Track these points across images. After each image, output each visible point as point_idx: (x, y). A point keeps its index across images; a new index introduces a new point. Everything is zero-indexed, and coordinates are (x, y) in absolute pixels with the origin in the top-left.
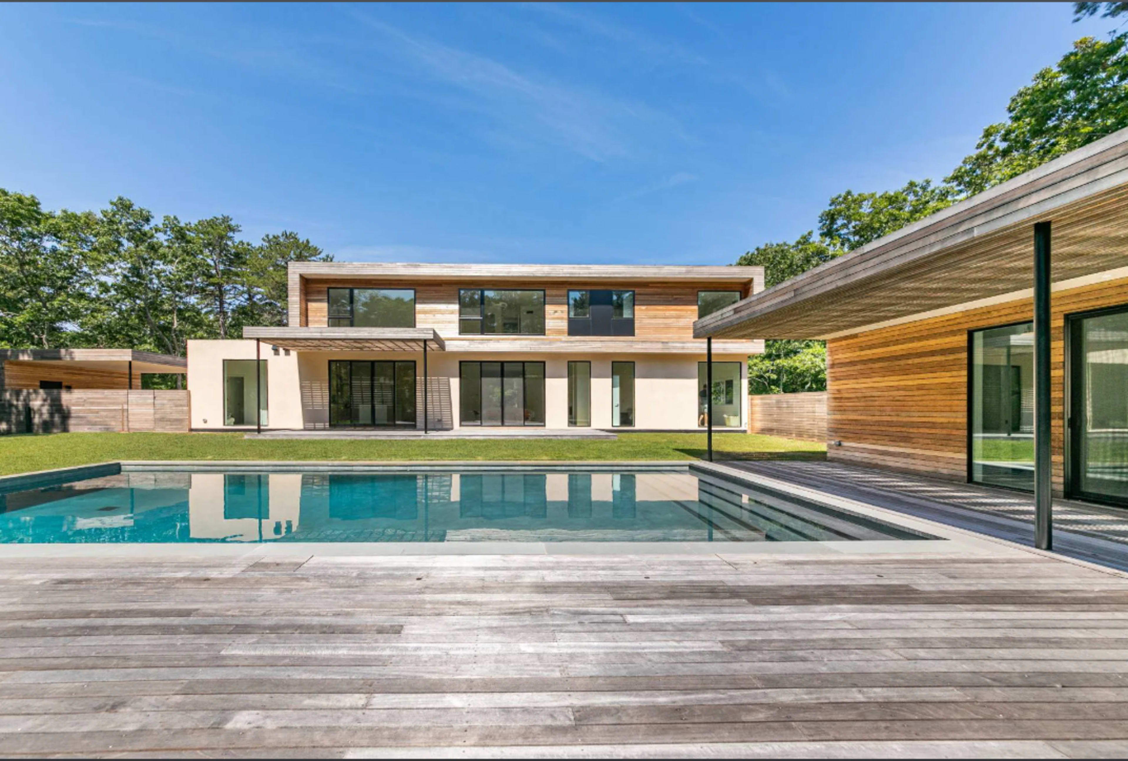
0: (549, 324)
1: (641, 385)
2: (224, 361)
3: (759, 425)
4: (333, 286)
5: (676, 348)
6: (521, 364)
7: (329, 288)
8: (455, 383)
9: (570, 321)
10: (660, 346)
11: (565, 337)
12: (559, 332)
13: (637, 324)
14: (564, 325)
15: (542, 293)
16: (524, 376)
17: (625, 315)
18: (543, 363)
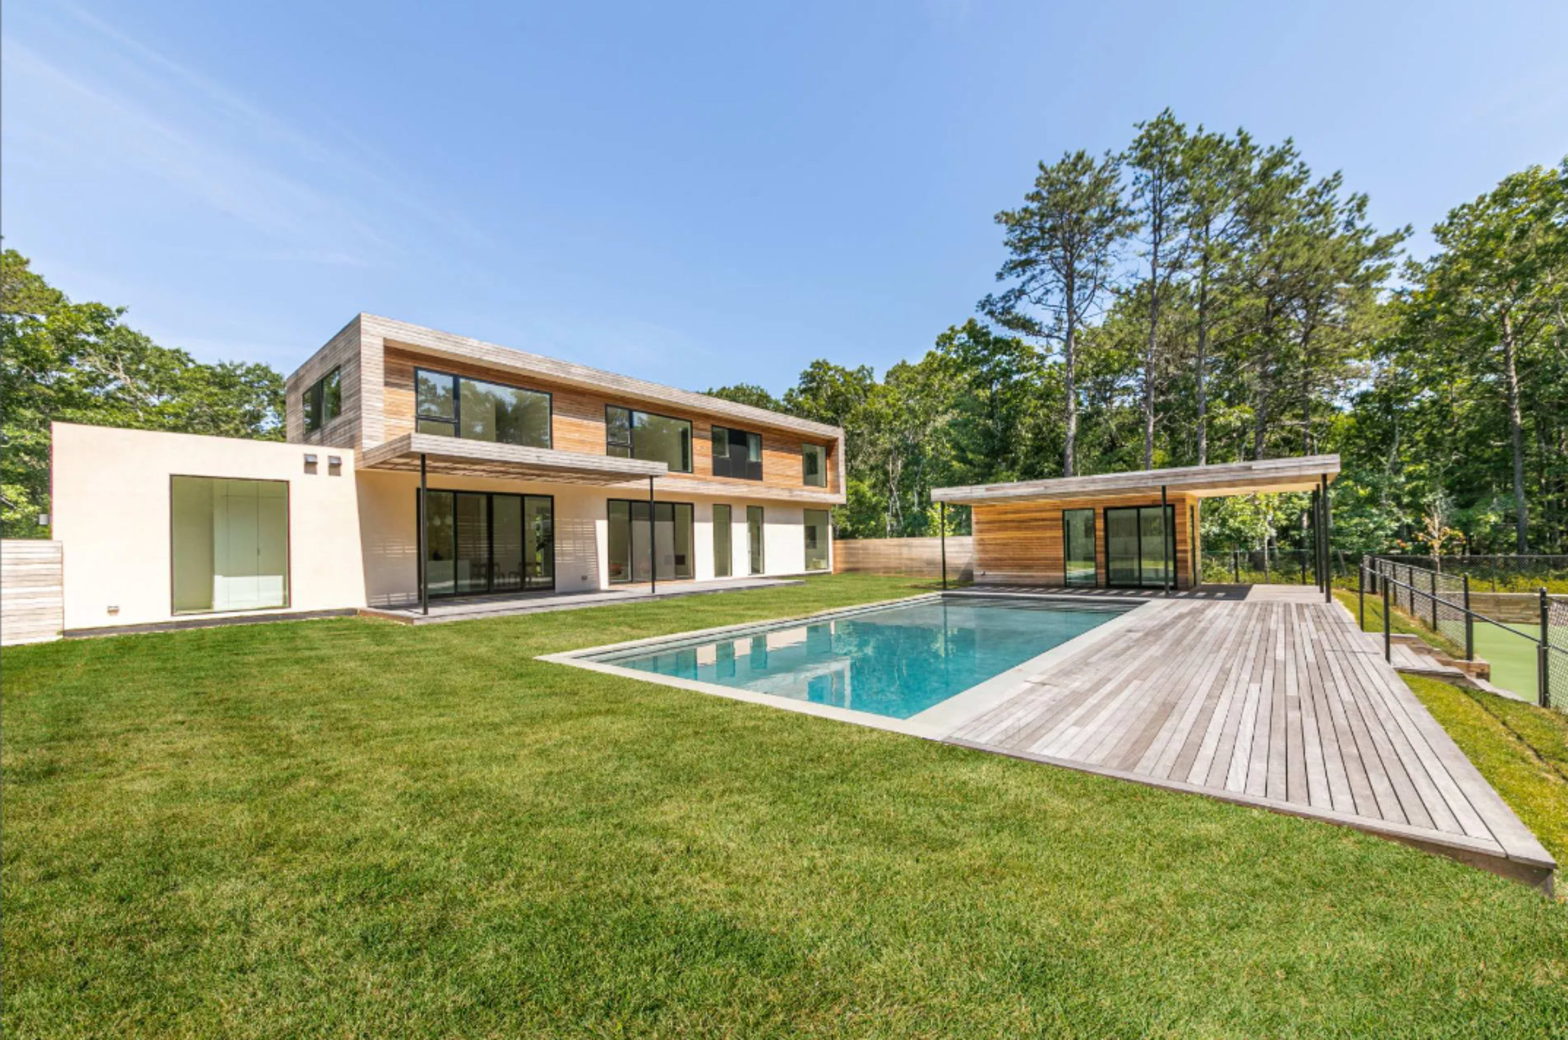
0: (696, 460)
1: (769, 530)
2: (172, 476)
3: (841, 566)
5: (791, 495)
6: (672, 507)
7: (417, 368)
8: (602, 527)
9: (715, 460)
11: (710, 477)
12: (703, 470)
13: (765, 470)
14: (708, 463)
15: (688, 423)
16: (673, 519)
17: (753, 458)
18: (692, 505)
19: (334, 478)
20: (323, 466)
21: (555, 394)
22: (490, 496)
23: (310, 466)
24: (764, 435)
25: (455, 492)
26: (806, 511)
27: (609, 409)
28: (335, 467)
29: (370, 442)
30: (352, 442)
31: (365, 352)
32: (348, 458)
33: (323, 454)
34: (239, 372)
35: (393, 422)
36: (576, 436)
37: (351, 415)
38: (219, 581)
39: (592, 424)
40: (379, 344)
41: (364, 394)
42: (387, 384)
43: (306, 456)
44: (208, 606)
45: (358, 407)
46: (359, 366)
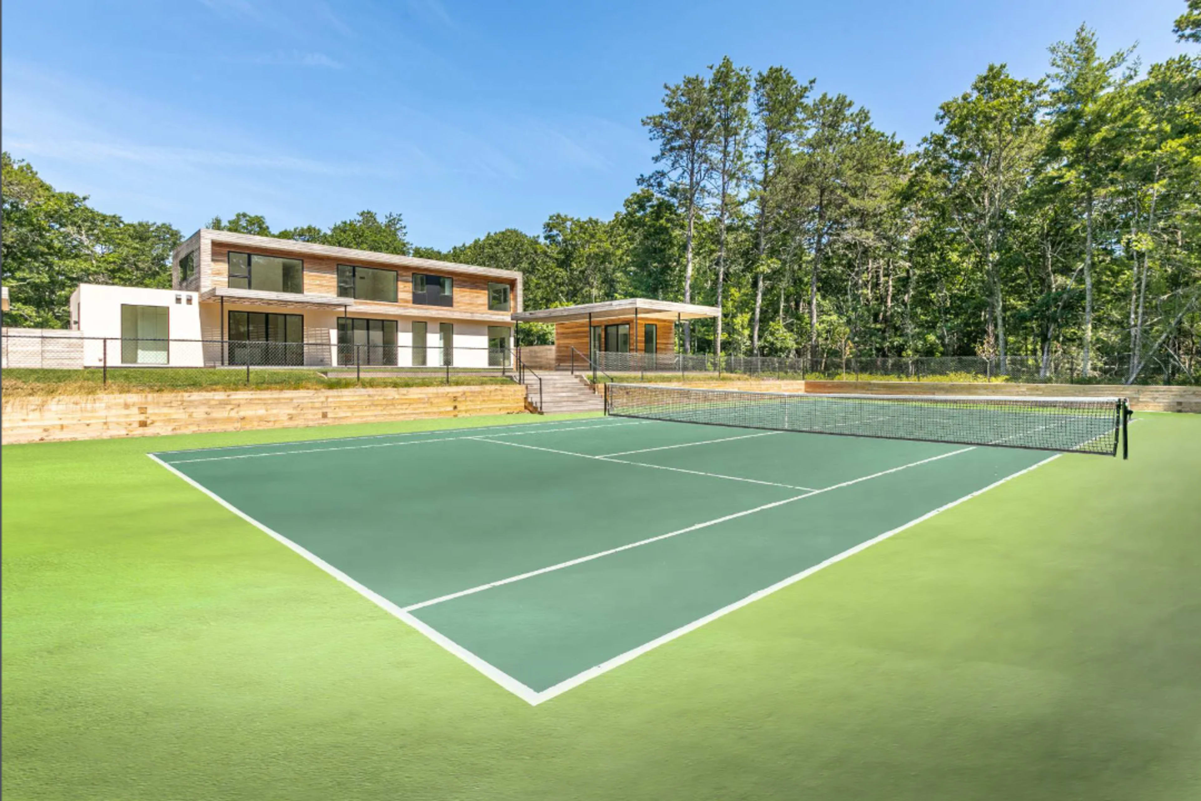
0: (401, 295)
1: (458, 340)
2: (122, 305)
4: (233, 250)
5: (478, 317)
6: (381, 323)
7: (229, 252)
8: (334, 334)
9: (415, 295)
10: (469, 315)
11: (411, 305)
12: (406, 301)
13: (455, 300)
14: (409, 296)
15: (395, 273)
16: (383, 330)
17: (447, 293)
18: (397, 321)
19: (189, 306)
20: (184, 300)
21: (305, 260)
22: (267, 315)
23: (178, 300)
24: (454, 278)
25: (248, 313)
26: (490, 327)
27: (340, 267)
28: (189, 301)
29: (204, 290)
30: (197, 289)
31: (202, 247)
32: (195, 296)
33: (184, 295)
34: (151, 229)
35: (216, 278)
36: (318, 282)
37: (197, 275)
38: (140, 352)
39: (328, 276)
40: (209, 242)
41: (202, 266)
42: (213, 260)
43: (177, 295)
44: (135, 361)
45: (199, 273)
46: (200, 254)
